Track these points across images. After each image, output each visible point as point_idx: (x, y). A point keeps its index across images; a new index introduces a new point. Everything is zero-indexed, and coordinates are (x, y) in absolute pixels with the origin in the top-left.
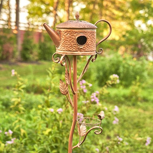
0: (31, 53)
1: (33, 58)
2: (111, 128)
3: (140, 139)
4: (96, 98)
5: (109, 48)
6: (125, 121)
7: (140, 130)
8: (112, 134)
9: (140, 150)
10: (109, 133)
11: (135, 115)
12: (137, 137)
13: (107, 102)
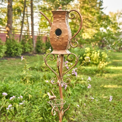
0: (41, 48)
1: (43, 51)
2: (88, 90)
3: (106, 97)
4: (75, 72)
5: (85, 43)
6: (96, 85)
7: (105, 90)
8: (88, 94)
9: (106, 103)
10: (86, 94)
11: (102, 81)
12: (104, 96)
13: (85, 74)
